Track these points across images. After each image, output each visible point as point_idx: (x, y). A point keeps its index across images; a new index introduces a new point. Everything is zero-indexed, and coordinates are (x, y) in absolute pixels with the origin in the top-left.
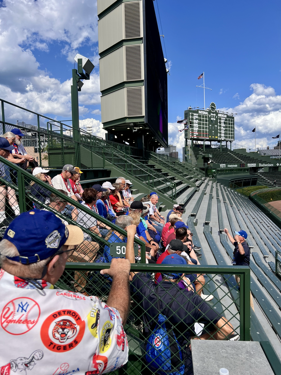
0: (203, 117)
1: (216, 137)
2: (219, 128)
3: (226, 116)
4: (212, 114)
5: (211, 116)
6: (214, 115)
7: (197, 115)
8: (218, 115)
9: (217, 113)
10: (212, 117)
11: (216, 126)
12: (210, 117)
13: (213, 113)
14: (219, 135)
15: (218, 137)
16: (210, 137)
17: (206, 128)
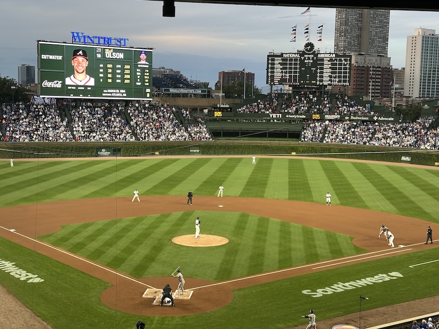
0: (291, 60)
1: (315, 82)
2: (319, 71)
3: (334, 55)
4: (305, 56)
5: (305, 58)
6: (311, 56)
7: (280, 59)
8: (319, 56)
9: (315, 54)
10: (307, 59)
11: (315, 69)
12: (303, 59)
13: (309, 54)
14: (318, 79)
15: (316, 82)
16: (302, 82)
17: (296, 72)
